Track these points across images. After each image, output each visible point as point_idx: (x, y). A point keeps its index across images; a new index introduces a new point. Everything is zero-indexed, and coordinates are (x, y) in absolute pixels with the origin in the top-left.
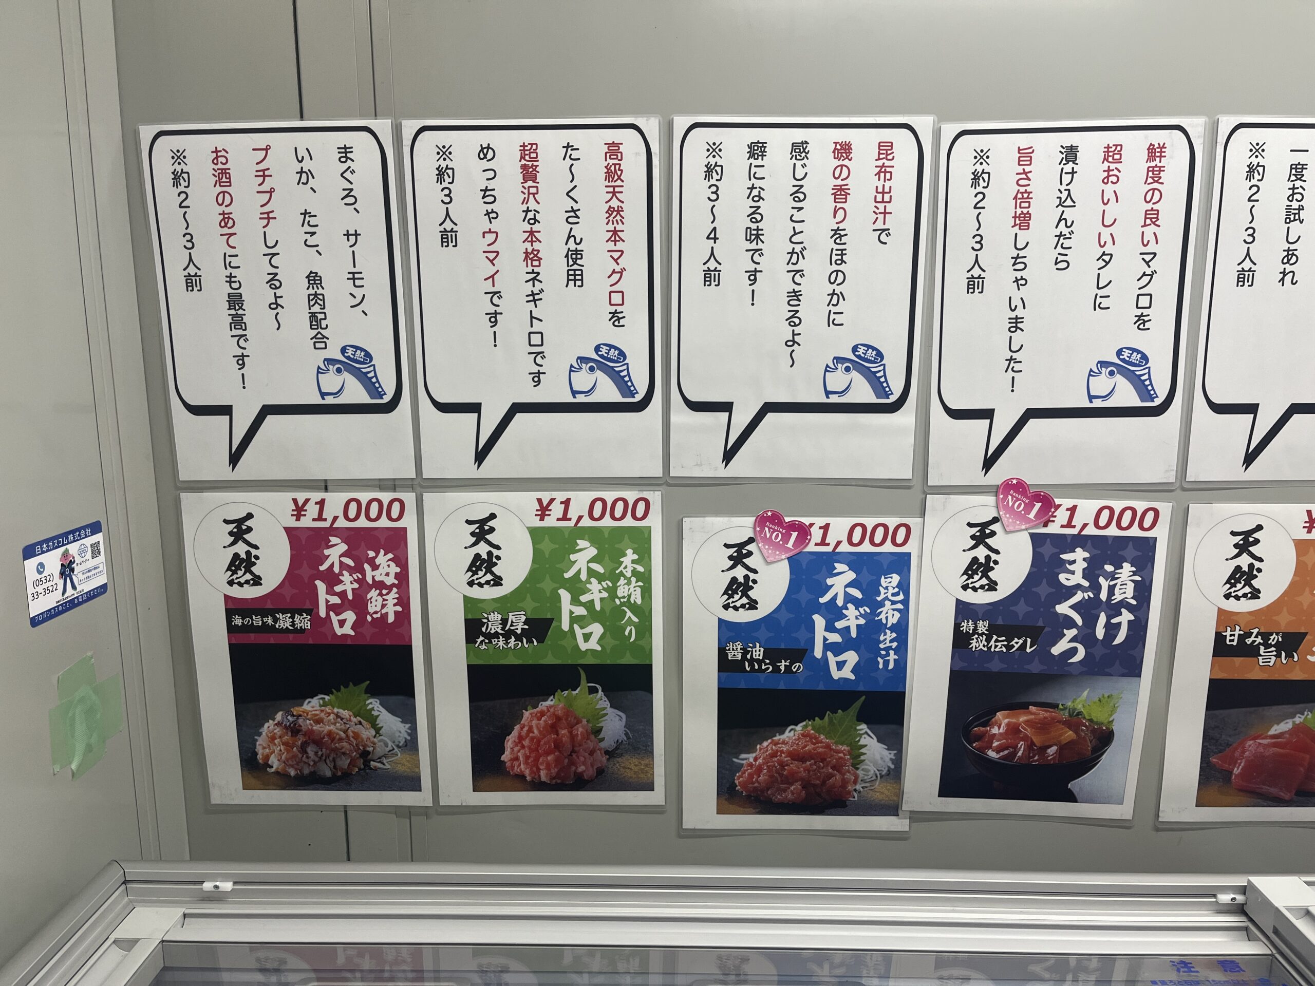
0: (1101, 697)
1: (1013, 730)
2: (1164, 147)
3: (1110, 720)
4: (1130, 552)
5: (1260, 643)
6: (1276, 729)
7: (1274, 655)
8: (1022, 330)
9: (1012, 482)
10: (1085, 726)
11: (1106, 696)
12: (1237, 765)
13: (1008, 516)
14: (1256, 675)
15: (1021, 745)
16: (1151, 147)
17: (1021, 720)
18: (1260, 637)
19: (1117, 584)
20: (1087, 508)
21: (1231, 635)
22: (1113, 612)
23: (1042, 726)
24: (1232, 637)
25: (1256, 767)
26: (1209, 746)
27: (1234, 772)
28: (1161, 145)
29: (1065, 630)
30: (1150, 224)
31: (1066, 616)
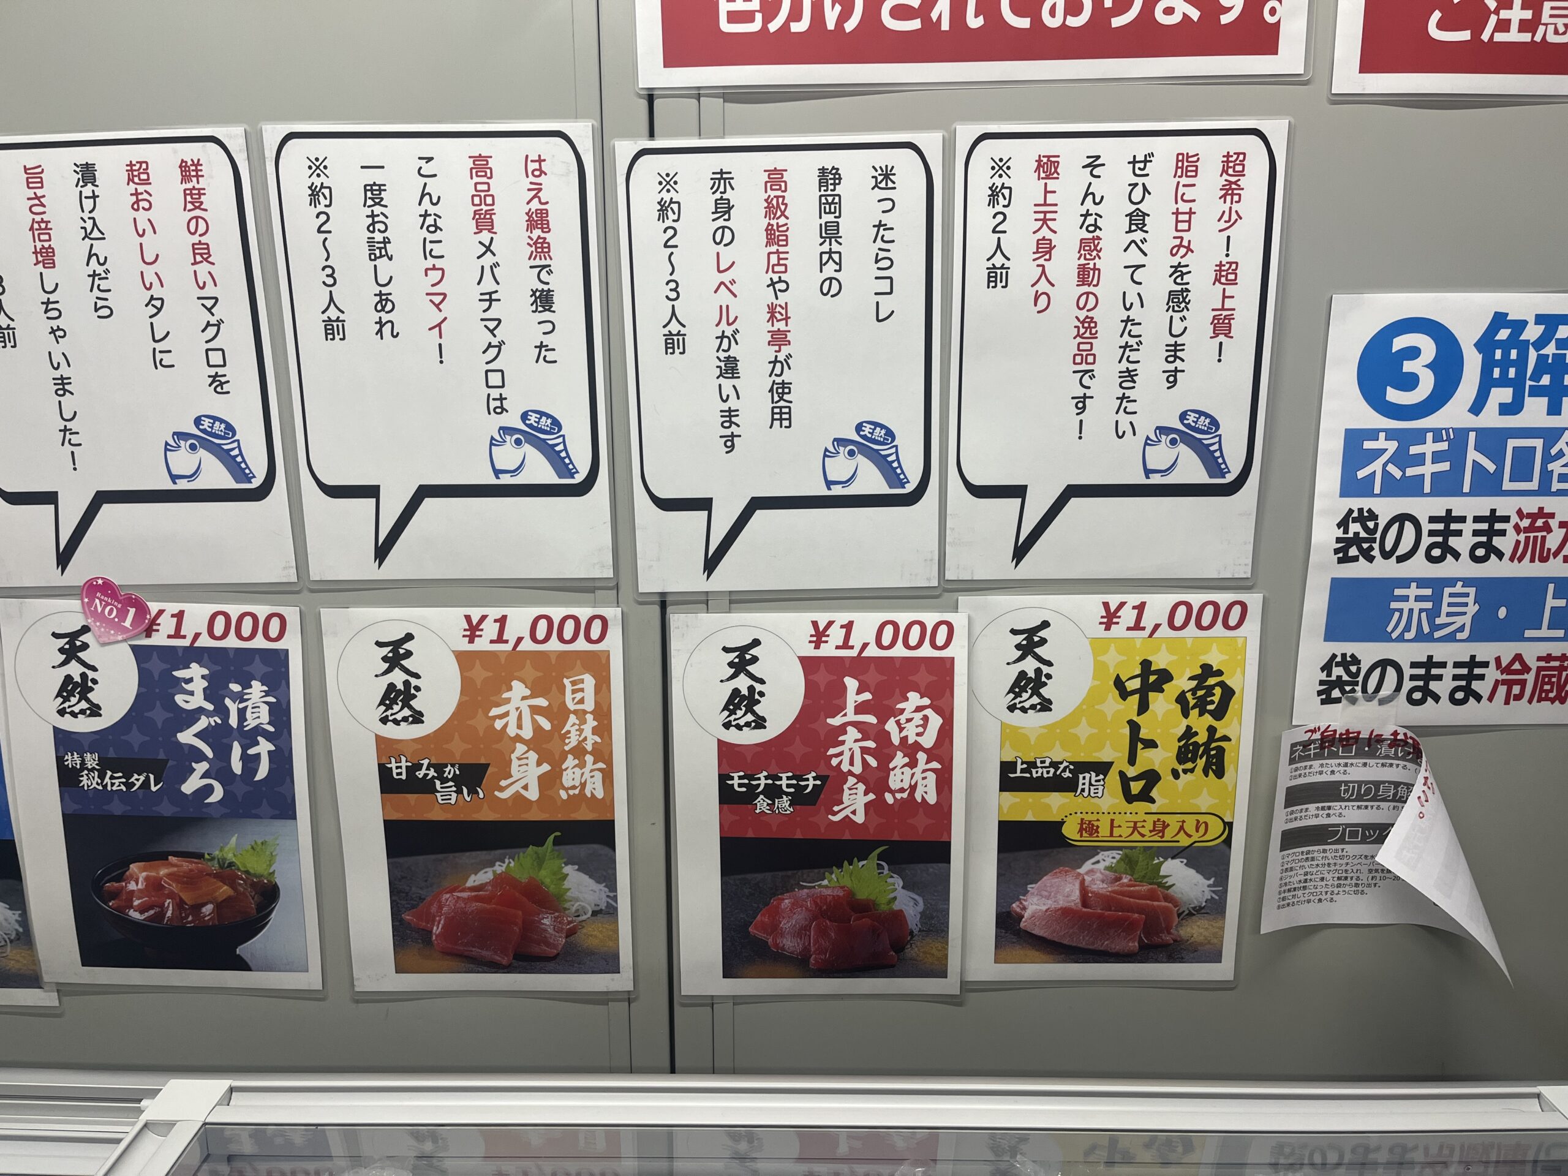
0: (253, 843)
1: (154, 885)
2: (198, 164)
3: (271, 871)
4: (258, 667)
5: (433, 776)
6: (474, 880)
7: (454, 791)
8: (72, 394)
9: (97, 582)
10: (242, 879)
11: (259, 842)
12: (436, 923)
13: (98, 624)
14: (437, 815)
15: (169, 904)
16: (184, 164)
17: (161, 873)
18: (432, 770)
19: (247, 707)
20: (197, 615)
21: (397, 768)
22: (248, 741)
23: (189, 880)
24: (399, 769)
25: (457, 925)
26: (399, 901)
27: (434, 931)
28: (196, 162)
29: (193, 764)
30: (201, 262)
31: (192, 747)
